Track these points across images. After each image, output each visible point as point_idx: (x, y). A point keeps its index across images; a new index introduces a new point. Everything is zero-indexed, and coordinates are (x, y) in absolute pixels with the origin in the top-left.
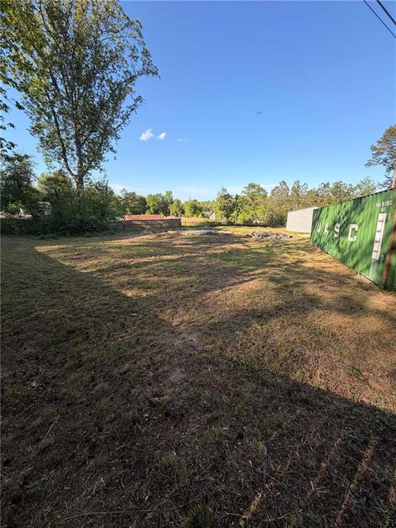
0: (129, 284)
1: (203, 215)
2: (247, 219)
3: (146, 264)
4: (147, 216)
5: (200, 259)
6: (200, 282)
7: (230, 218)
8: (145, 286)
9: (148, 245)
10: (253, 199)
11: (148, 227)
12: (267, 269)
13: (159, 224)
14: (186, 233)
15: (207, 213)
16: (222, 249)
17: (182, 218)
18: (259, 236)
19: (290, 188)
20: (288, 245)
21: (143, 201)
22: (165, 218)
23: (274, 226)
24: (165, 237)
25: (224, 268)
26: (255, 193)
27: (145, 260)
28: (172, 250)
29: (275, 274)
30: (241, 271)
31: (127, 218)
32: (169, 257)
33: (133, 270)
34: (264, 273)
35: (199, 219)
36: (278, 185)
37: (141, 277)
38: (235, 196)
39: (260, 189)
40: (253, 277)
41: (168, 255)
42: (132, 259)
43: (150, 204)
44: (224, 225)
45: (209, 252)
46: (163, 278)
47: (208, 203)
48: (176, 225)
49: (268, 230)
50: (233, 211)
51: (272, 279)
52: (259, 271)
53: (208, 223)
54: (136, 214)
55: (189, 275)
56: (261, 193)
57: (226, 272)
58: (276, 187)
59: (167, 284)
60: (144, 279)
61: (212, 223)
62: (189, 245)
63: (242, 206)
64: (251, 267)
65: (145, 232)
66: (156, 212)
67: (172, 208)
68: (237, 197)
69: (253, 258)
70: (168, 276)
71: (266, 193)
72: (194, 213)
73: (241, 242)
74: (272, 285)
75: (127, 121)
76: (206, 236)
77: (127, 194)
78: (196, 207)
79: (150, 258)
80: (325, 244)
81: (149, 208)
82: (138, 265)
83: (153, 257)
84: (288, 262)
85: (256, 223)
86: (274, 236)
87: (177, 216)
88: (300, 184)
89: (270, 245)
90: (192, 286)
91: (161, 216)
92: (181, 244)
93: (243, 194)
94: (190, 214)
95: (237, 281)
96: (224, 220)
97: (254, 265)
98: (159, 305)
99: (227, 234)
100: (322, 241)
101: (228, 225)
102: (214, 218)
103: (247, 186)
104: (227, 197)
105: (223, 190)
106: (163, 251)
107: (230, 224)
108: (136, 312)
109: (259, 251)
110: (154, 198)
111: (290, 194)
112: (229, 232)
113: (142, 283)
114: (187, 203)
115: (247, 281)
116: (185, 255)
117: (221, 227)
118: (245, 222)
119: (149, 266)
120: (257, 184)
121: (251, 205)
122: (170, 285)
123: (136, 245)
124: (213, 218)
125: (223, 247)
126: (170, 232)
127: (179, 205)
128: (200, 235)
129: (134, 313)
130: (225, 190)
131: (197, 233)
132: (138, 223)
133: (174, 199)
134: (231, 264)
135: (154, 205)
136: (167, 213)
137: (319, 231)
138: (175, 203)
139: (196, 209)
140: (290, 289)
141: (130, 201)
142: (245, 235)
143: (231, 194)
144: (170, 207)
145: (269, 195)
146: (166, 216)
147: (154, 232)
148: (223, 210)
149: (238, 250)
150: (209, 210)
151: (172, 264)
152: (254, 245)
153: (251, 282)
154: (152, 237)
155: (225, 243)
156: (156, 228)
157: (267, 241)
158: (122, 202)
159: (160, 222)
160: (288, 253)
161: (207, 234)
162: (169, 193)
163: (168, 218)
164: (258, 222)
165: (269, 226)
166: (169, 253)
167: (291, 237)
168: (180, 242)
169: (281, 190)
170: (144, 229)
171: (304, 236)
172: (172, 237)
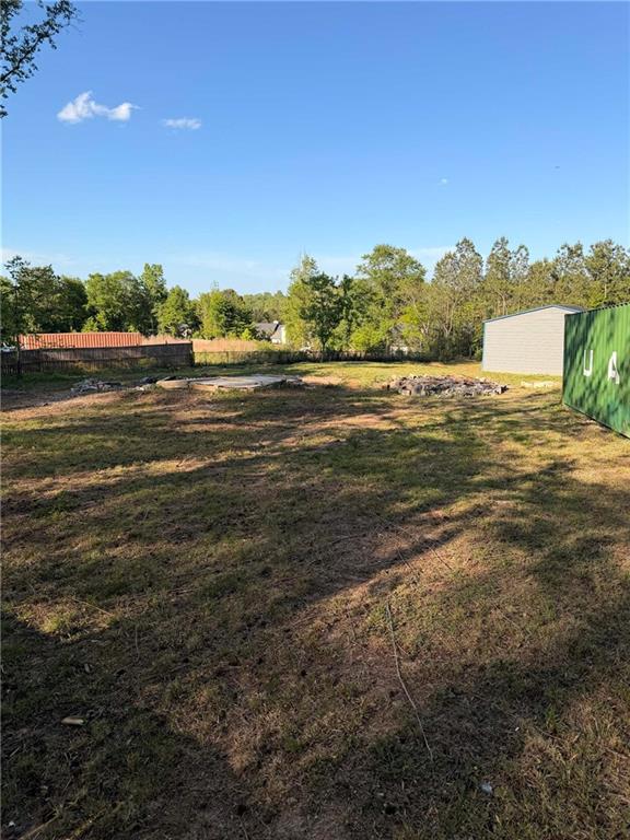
0: (44, 578)
1: (254, 332)
2: (374, 342)
3: (99, 492)
4: (89, 337)
5: (271, 467)
6: (290, 557)
7: (330, 340)
8: (102, 585)
9: (97, 425)
10: (387, 288)
11: (94, 368)
12: (481, 499)
13: (128, 359)
14: (212, 387)
15: (263, 327)
16: (328, 432)
17: (196, 341)
18: (418, 390)
19: (485, 258)
20: (507, 413)
21: (75, 292)
22: (145, 342)
23: (448, 360)
24: (149, 399)
25: (352, 497)
26: (394, 270)
27: (94, 478)
28: (176, 442)
29: (515, 513)
30: (404, 506)
31: (27, 342)
32: (171, 466)
33: (58, 522)
34: (479, 512)
35: (241, 345)
36: (453, 249)
37: (86, 548)
38: (341, 279)
39: (406, 262)
40: (449, 526)
41: (170, 457)
42: (48, 480)
43: (96, 300)
44: (314, 361)
45: (290, 442)
46: (162, 547)
47: (266, 297)
48: (178, 361)
49: (437, 371)
50: (337, 321)
51: (511, 535)
52: (461, 506)
53: (270, 353)
54: (53, 331)
55: (249, 530)
56: (409, 270)
57: (362, 513)
58: (449, 256)
59: (181, 571)
60: (94, 554)
61: (280, 354)
62: (228, 421)
63: (361, 309)
64: (434, 493)
65: (87, 384)
66: (116, 324)
67: (164, 314)
68: (347, 283)
69: (425, 460)
70: (177, 537)
71: (423, 273)
72: (229, 326)
73: (373, 410)
74: (518, 554)
75: (25, 67)
76: (273, 394)
77: (25, 272)
78: (232, 310)
79: (109, 472)
80: (611, 411)
81: (93, 312)
82: (71, 502)
83: (119, 469)
84: (529, 469)
85: (400, 352)
86: (461, 389)
87: (179, 334)
88: (508, 247)
89: (456, 416)
90: (266, 573)
91: (131, 337)
92: (201, 421)
93: (362, 276)
94: (216, 331)
95: (404, 545)
96: (313, 346)
97: (435, 485)
98: (166, 668)
99: (330, 387)
100: (602, 402)
101: (325, 361)
102: (284, 341)
103: (371, 253)
104: (321, 282)
105: (306, 263)
106: (149, 446)
107: (332, 356)
108: (81, 708)
109: (433, 435)
110: (108, 285)
111: (484, 273)
112: (334, 381)
113: (89, 572)
114: (206, 298)
115: (435, 544)
116: (223, 457)
117: (309, 366)
118: (370, 350)
119: (112, 503)
120: (398, 247)
121: (383, 305)
122: (190, 573)
123: (58, 429)
124: (281, 340)
125: (328, 425)
126: (165, 384)
127: (182, 306)
128: (256, 390)
129: (73, 712)
130: (312, 264)
131: (246, 384)
132: (62, 357)
133: (168, 287)
134: (366, 485)
135: (108, 306)
136: (149, 328)
137: (588, 373)
138: (171, 299)
139: (234, 315)
140: (580, 568)
141: (35, 293)
142: (377, 386)
143: (330, 274)
144: (157, 309)
145: (429, 278)
146: (147, 335)
147: (114, 385)
148: (312, 317)
149: (373, 435)
150: (268, 319)
151: (185, 492)
152: (414, 419)
153: (450, 548)
154: (107, 401)
155: (328, 413)
156: (117, 371)
157: (444, 403)
158: (11, 298)
159: (129, 352)
160: (519, 439)
161: (275, 386)
162: (154, 272)
163: (153, 341)
164: (405, 349)
165: (436, 361)
166: (171, 450)
167: (504, 389)
168: (197, 414)
169: (460, 262)
170: (79, 375)
171: (539, 385)
172: (171, 398)
